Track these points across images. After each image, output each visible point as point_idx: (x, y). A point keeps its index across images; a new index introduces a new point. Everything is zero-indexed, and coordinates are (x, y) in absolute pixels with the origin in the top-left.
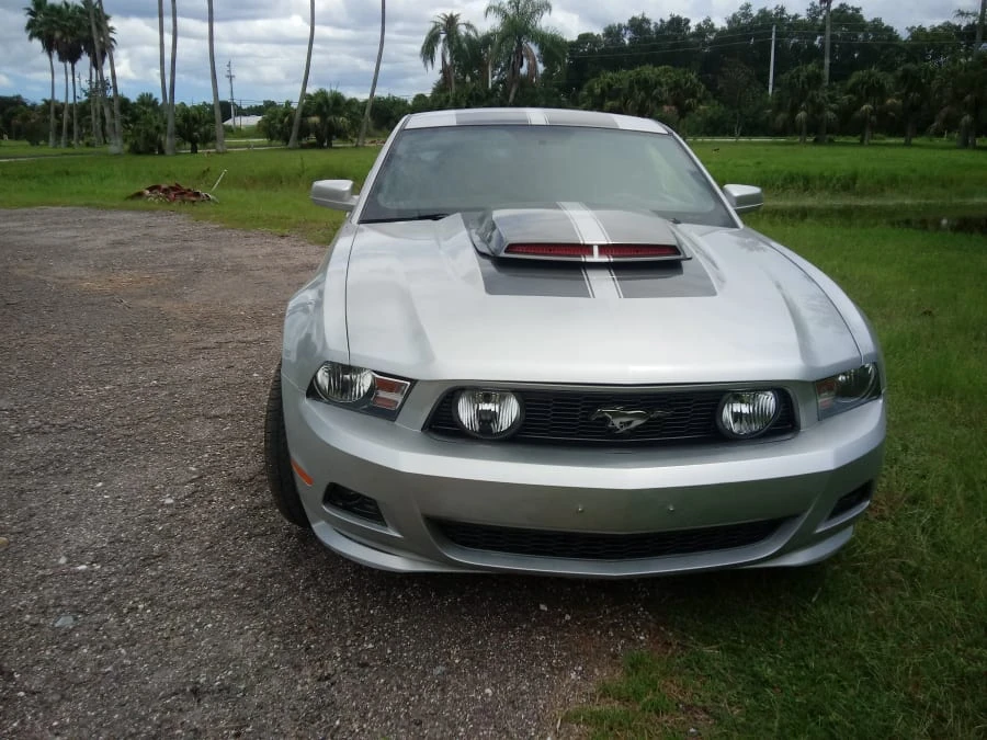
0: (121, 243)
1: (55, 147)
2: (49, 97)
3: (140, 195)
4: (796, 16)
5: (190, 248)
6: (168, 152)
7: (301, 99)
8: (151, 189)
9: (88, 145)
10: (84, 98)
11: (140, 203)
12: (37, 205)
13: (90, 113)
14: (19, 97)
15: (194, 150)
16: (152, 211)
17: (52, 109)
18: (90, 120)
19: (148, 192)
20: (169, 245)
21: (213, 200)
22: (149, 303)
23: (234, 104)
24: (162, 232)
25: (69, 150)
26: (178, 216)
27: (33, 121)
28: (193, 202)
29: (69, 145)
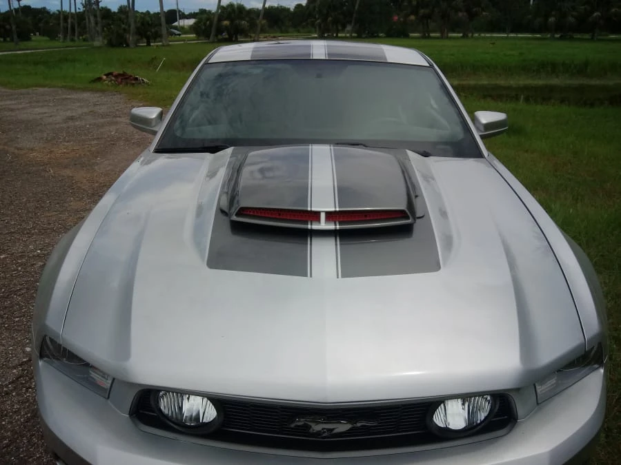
0: (72, 118)
1: (63, 42)
2: (60, 9)
3: (100, 79)
5: (116, 123)
6: (132, 46)
7: (218, 8)
8: (107, 75)
9: (85, 40)
10: (82, 9)
11: (98, 85)
12: (33, 86)
13: (85, 19)
14: (44, 8)
15: (149, 44)
16: (103, 91)
17: (62, 17)
18: (85, 23)
19: (105, 77)
20: (102, 120)
21: (147, 83)
22: (68, 172)
23: (180, 11)
24: (102, 109)
25: (71, 44)
26: (119, 96)
27: (51, 24)
28: (133, 84)
29: (72, 40)
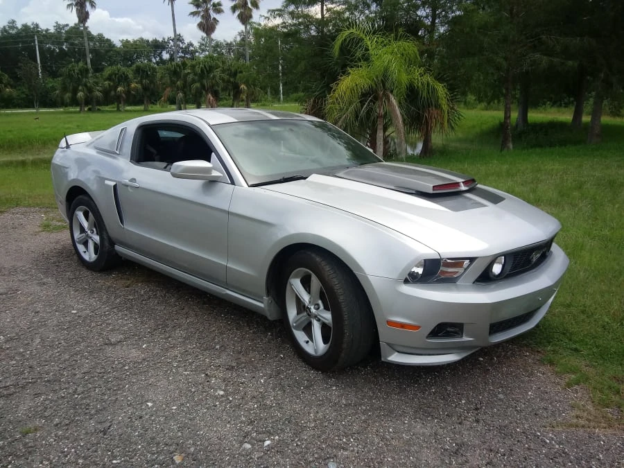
4: (47, 30)
